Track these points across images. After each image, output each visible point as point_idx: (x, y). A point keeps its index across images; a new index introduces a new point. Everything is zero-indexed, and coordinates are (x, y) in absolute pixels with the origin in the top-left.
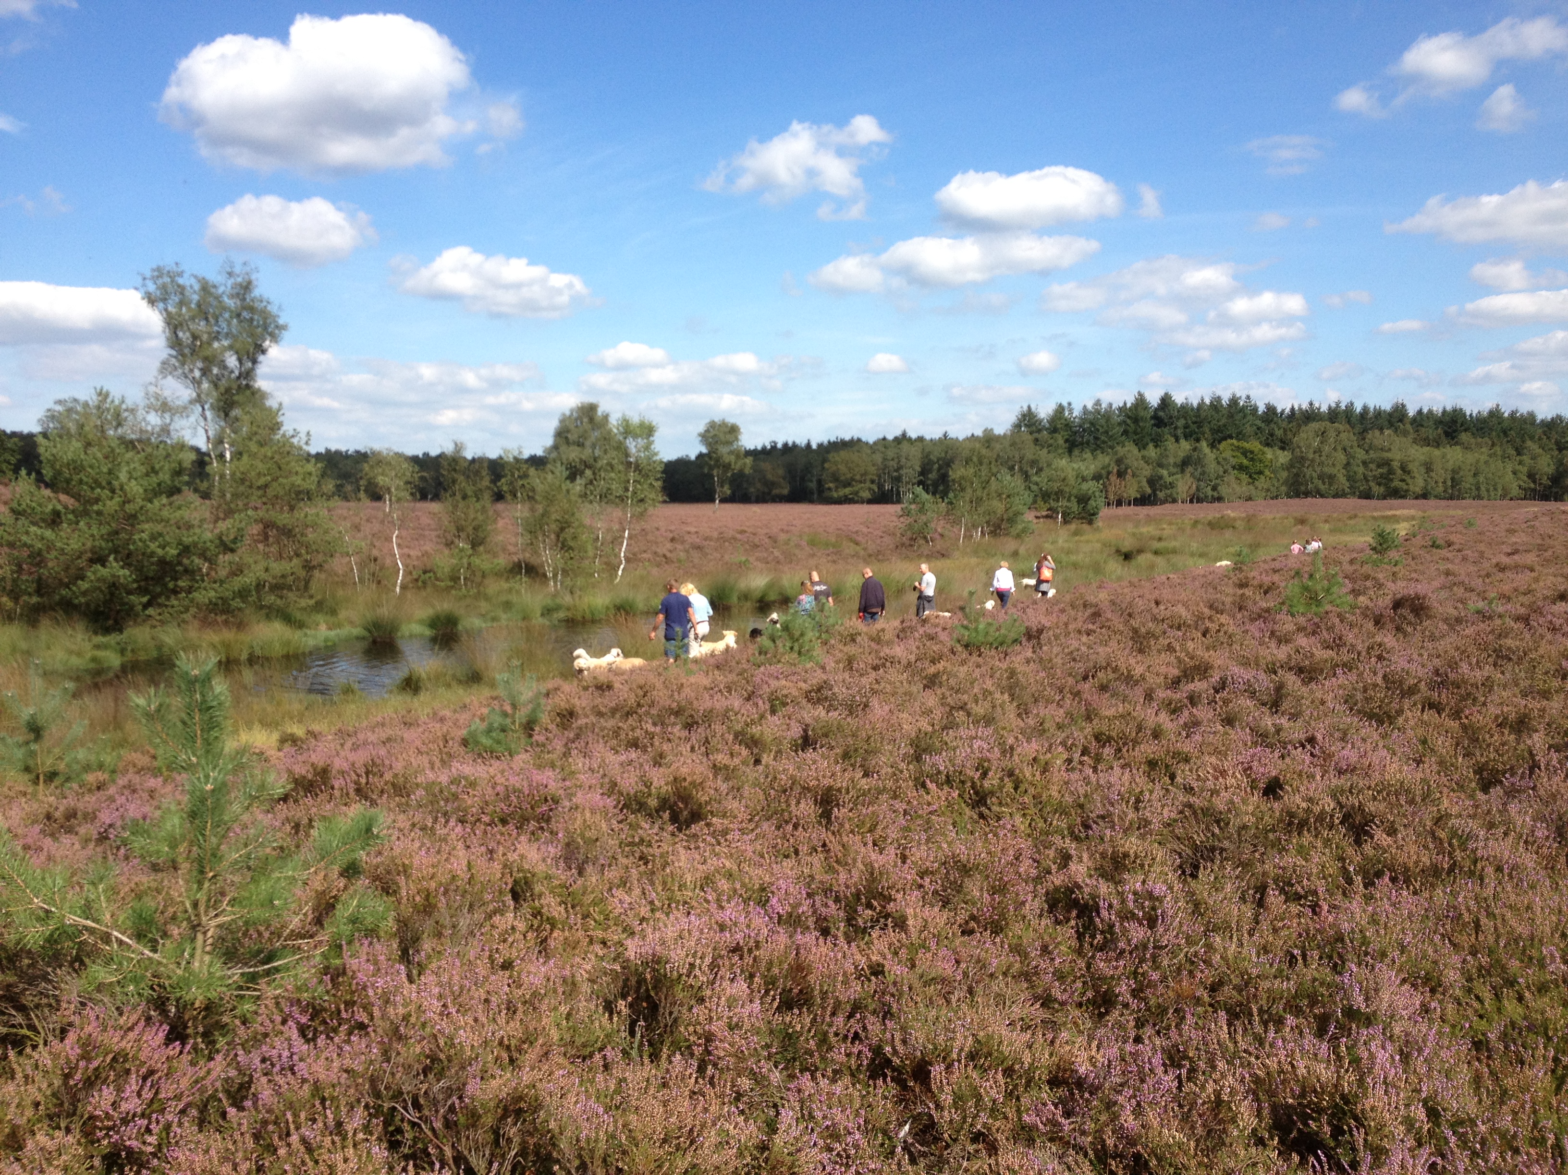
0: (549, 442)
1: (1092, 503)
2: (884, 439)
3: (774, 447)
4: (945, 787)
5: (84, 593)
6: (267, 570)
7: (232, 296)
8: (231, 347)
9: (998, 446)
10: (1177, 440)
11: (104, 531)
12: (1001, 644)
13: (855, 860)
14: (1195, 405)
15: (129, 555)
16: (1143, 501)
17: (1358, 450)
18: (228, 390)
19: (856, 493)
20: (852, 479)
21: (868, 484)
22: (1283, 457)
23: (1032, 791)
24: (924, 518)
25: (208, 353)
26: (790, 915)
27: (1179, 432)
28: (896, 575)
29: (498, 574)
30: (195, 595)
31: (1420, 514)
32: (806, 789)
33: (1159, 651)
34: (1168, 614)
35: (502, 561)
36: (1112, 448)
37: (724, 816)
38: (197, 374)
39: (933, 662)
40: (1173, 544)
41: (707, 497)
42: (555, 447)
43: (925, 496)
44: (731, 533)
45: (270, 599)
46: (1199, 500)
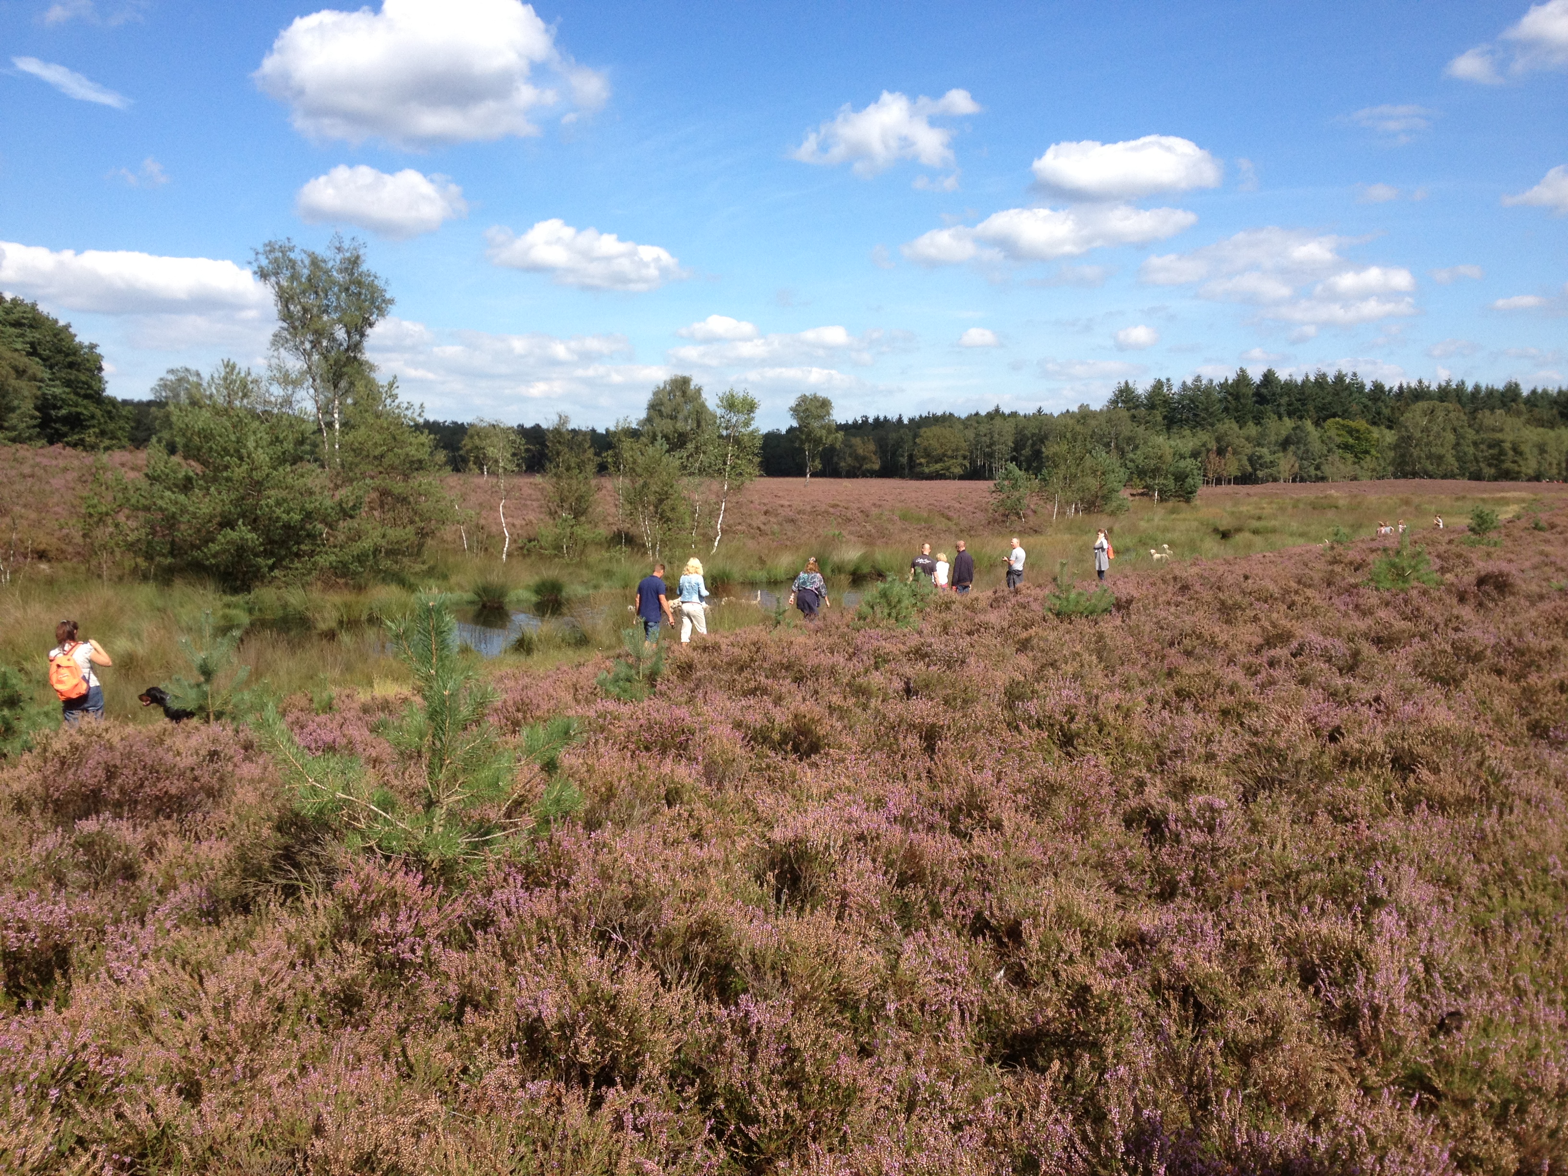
0: (643, 415)
1: (1189, 480)
2: (977, 414)
3: (865, 421)
4: (1037, 730)
5: (214, 556)
6: (384, 536)
7: (340, 271)
8: (340, 321)
9: (1093, 423)
10: (1280, 418)
11: (233, 497)
12: (1091, 613)
13: (957, 780)
14: (1299, 381)
15: (255, 521)
16: (1245, 479)
17: (1470, 430)
18: (336, 362)
19: (948, 469)
20: (944, 455)
21: (960, 460)
22: (1390, 437)
23: (1114, 733)
24: (1017, 494)
25: (319, 326)
26: (903, 818)
27: (1282, 409)
28: (988, 550)
29: (599, 544)
30: (317, 558)
31: (1532, 496)
32: (912, 726)
33: (1245, 622)
34: (1256, 587)
35: (603, 531)
36: (1212, 425)
37: (840, 748)
38: (308, 346)
39: (1025, 627)
40: (1273, 523)
41: (800, 472)
42: (649, 420)
43: (1017, 472)
44: (823, 507)
45: (386, 563)
46: (1302, 480)
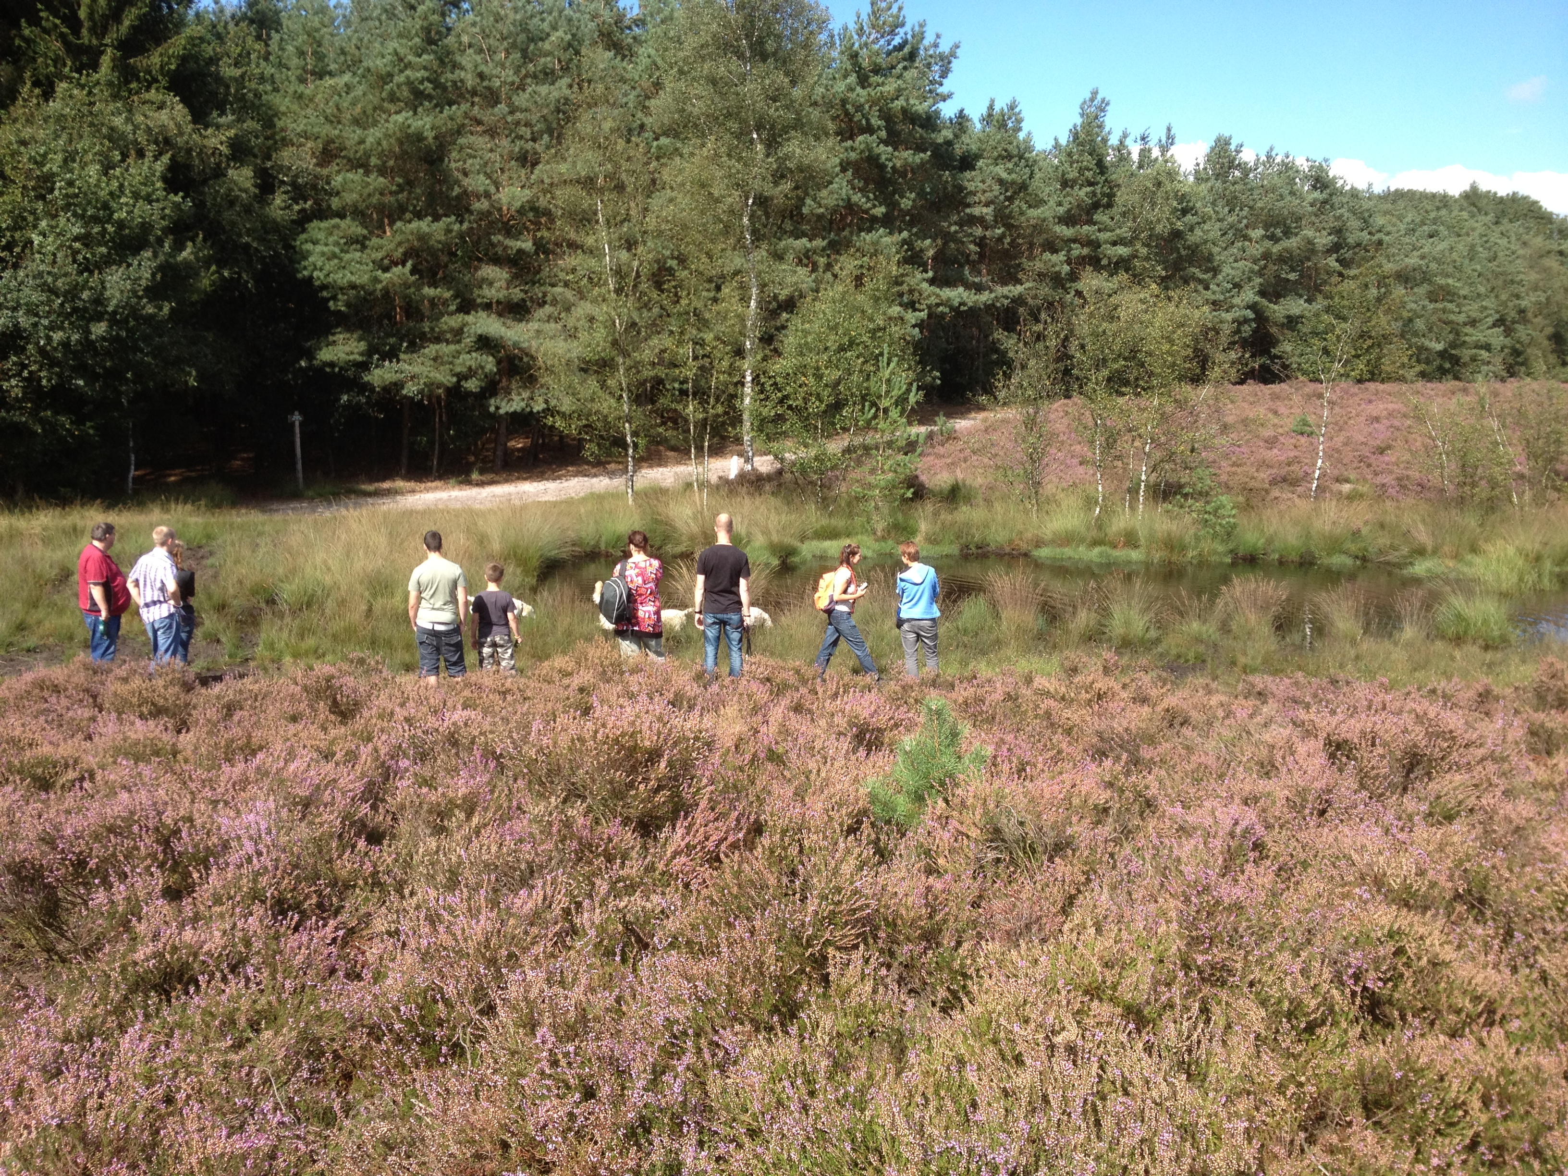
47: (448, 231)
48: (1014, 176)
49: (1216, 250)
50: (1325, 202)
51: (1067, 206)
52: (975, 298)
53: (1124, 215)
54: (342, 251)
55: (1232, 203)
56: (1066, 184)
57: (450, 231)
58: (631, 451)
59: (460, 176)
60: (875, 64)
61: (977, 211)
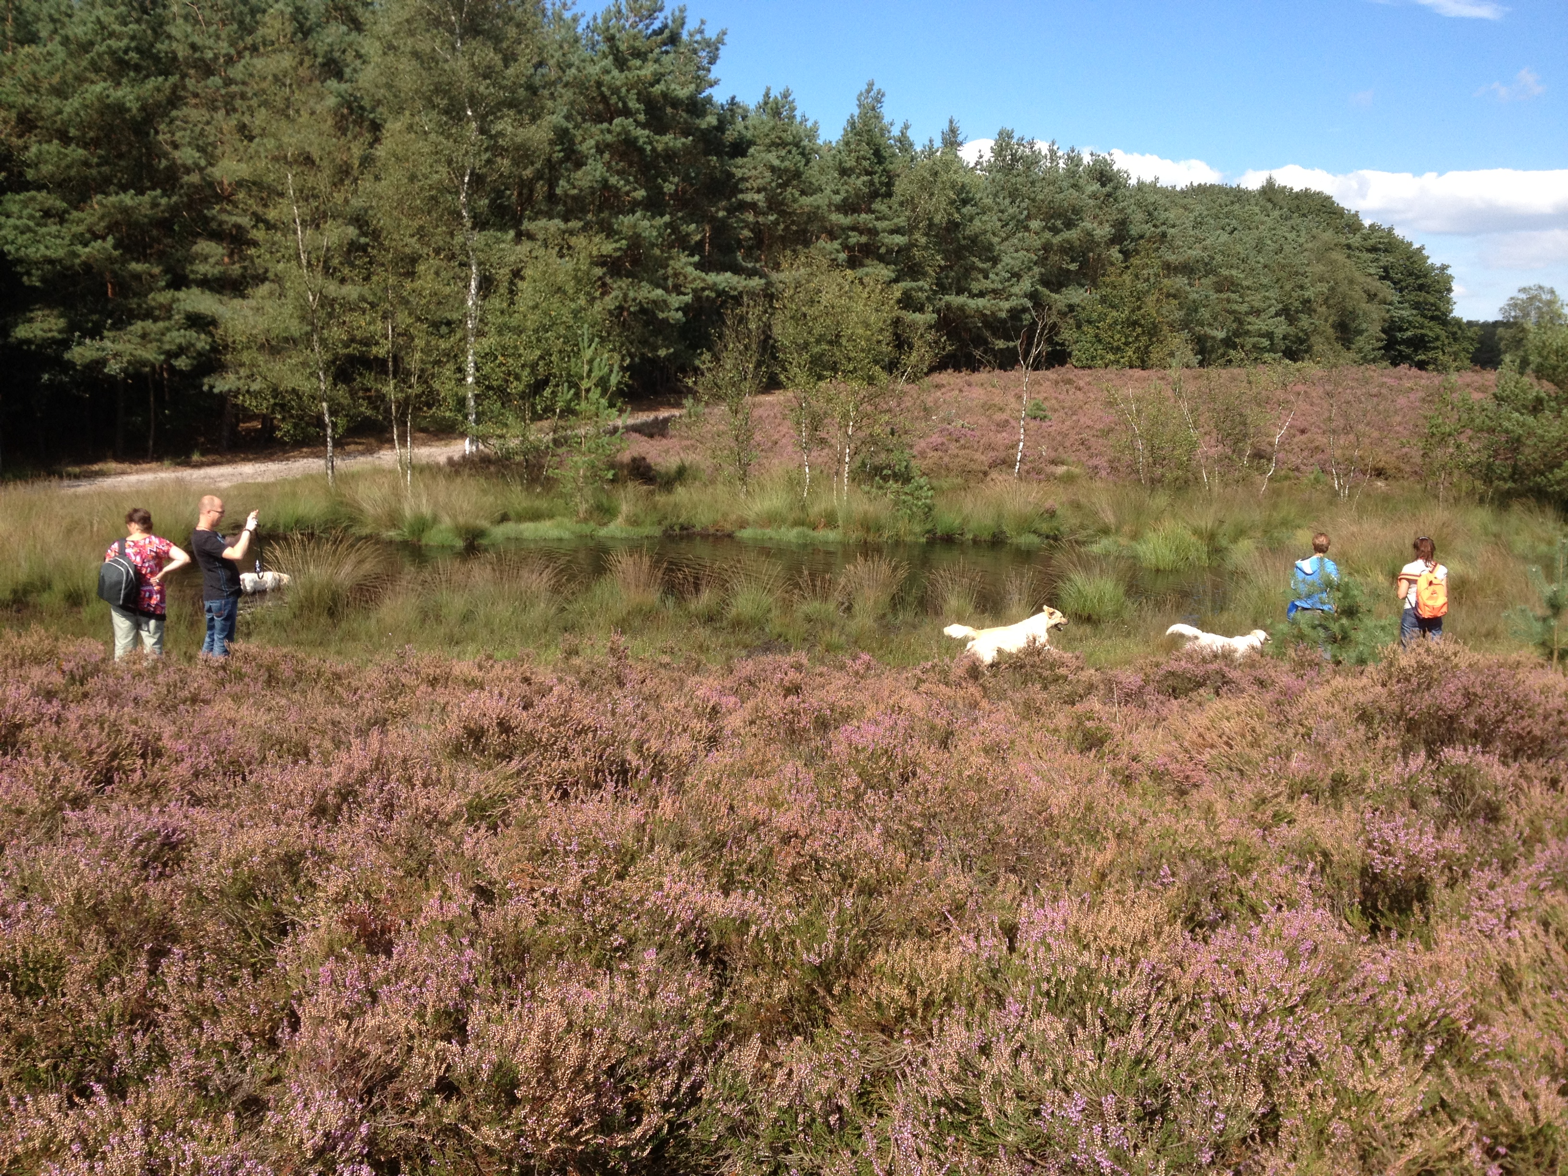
5: (1558, 483)
47: (154, 205)
48: (787, 163)
49: (996, 240)
50: (1109, 195)
51: (843, 194)
52: (744, 283)
53: (901, 204)
54: (38, 225)
55: (1014, 195)
56: (844, 172)
57: (158, 205)
58: (329, 431)
59: (168, 148)
60: (634, 48)
61: (749, 197)
